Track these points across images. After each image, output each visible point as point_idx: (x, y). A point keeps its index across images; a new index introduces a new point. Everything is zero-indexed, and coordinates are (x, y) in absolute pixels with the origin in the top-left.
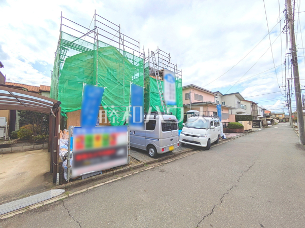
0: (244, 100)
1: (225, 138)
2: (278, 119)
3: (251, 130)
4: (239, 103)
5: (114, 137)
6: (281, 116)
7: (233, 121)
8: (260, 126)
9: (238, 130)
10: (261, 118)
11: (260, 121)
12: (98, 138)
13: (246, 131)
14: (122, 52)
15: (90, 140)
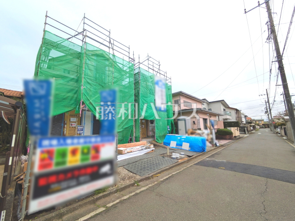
0: (229, 108)
1: (218, 145)
2: (258, 125)
3: (239, 136)
4: (224, 110)
5: (97, 150)
6: (261, 122)
7: (222, 127)
8: (245, 132)
9: (228, 137)
10: (245, 124)
11: (245, 127)
12: (74, 152)
13: (235, 137)
14: (111, 56)
15: (63, 155)
